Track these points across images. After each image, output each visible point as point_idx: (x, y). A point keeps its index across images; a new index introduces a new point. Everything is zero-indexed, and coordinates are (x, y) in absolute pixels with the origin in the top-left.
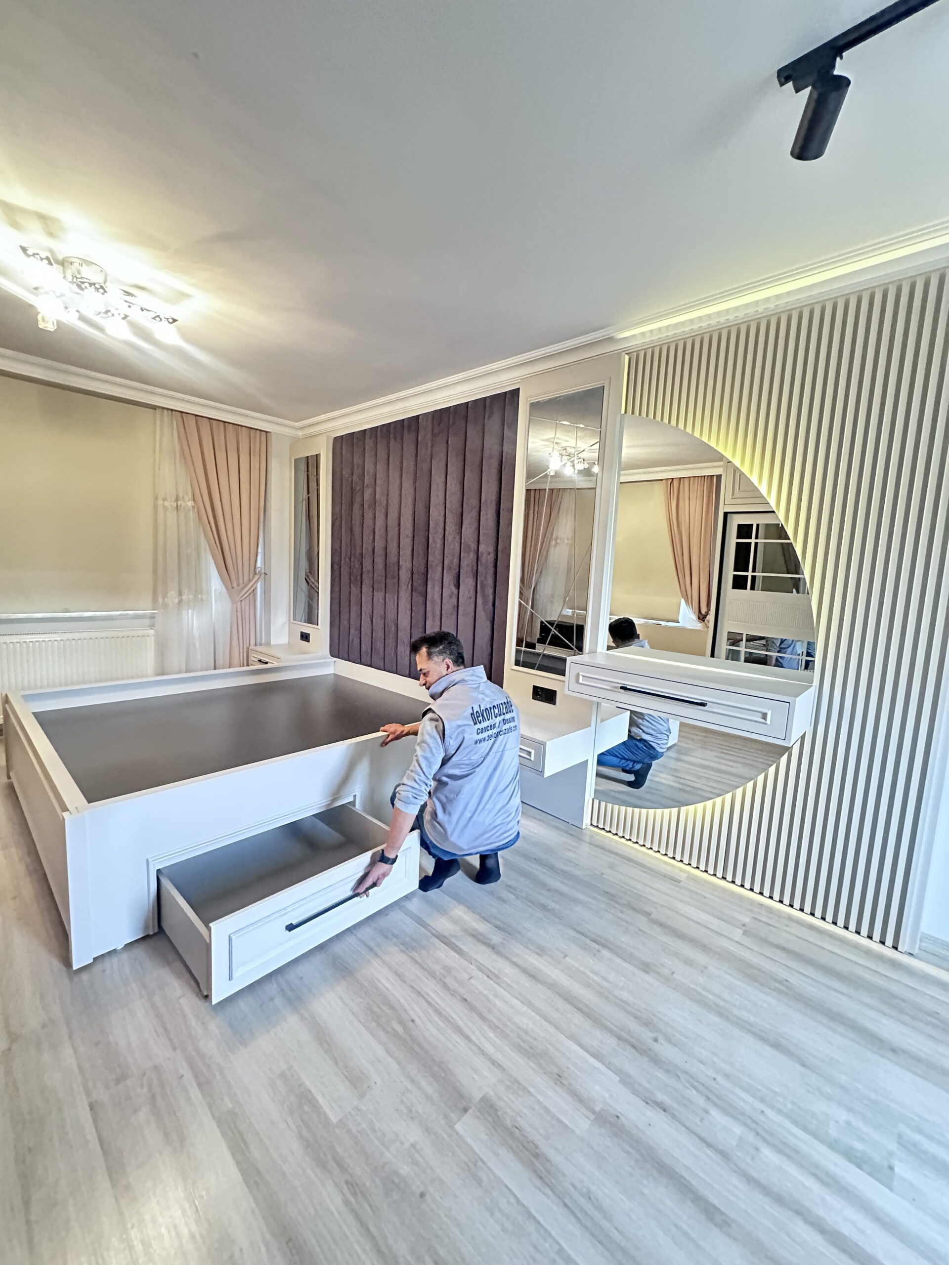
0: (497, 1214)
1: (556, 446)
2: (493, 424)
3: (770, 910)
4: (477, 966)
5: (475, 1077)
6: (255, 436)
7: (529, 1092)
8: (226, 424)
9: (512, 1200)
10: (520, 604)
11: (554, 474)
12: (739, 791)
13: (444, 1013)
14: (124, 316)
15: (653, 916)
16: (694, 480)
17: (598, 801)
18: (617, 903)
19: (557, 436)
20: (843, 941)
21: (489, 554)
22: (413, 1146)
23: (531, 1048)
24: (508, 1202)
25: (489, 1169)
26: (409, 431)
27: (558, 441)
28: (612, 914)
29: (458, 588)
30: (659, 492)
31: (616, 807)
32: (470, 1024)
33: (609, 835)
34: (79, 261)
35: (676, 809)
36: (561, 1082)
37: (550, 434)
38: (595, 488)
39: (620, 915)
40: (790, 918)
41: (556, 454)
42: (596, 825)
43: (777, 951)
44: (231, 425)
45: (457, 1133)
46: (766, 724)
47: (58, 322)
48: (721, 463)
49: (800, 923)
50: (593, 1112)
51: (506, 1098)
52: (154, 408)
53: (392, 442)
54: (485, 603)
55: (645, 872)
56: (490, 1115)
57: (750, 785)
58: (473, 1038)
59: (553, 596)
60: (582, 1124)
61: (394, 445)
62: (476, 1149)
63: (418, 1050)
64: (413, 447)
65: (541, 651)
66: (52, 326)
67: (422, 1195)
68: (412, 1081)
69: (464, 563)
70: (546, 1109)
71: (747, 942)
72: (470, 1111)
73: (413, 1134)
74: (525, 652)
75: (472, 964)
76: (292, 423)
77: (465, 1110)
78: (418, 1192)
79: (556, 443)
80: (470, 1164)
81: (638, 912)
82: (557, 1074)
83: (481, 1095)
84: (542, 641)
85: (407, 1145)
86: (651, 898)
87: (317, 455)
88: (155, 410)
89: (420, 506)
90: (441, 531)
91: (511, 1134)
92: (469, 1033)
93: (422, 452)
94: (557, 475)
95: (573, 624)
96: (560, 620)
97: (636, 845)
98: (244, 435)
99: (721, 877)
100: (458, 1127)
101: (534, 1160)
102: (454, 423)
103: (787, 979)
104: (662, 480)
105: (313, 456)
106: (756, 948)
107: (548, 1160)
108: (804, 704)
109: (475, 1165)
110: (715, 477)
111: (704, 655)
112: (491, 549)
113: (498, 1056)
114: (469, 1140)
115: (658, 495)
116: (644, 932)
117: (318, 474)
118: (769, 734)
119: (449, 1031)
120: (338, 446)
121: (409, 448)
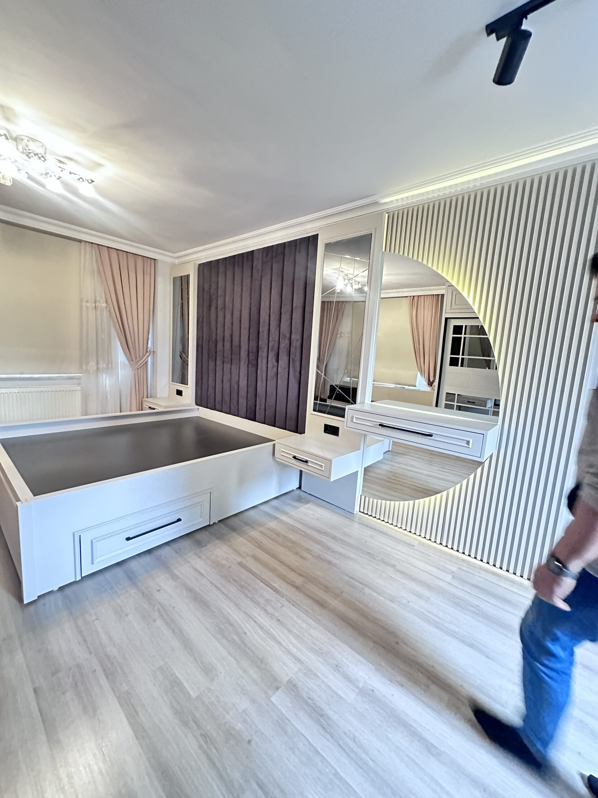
0: (297, 752)
1: (341, 273)
2: (301, 258)
3: (468, 563)
4: (286, 599)
5: (284, 667)
6: (147, 262)
7: (318, 676)
8: (128, 253)
9: (306, 743)
10: (317, 373)
11: (339, 291)
12: (451, 490)
13: (265, 628)
14: (58, 177)
15: (397, 567)
16: (427, 298)
17: (364, 496)
18: (375, 559)
19: (341, 266)
20: (513, 582)
21: (297, 340)
22: (244, 711)
23: (320, 649)
24: (304, 745)
25: (292, 724)
26: (247, 261)
27: (342, 270)
28: (372, 566)
29: (278, 361)
30: (406, 304)
31: (375, 500)
32: (282, 635)
33: (371, 518)
34: (27, 138)
35: (413, 501)
36: (338, 670)
37: (337, 265)
38: (365, 302)
39: (376, 566)
40: (481, 568)
41: (341, 278)
42: (362, 511)
43: (473, 588)
44: (131, 254)
45: (272, 703)
46: (469, 448)
47: (13, 179)
48: (444, 287)
49: (487, 571)
50: (358, 688)
51: (303, 680)
52: (80, 241)
53: (236, 267)
54: (295, 371)
55: (392, 540)
56: (293, 691)
57: (458, 486)
58: (284, 643)
59: (338, 369)
60: (350, 696)
61: (238, 270)
62: (284, 712)
63: (248, 651)
64: (250, 271)
65: (329, 404)
66: (9, 182)
67: (249, 742)
68: (245, 671)
69: (282, 346)
70: (329, 687)
71: (455, 583)
72: (280, 689)
73: (244, 704)
74: (319, 404)
75: (283, 598)
76: (171, 254)
77: (277, 688)
78: (247, 739)
79: (341, 271)
80: (280, 722)
81: (388, 565)
82: (336, 665)
83: (288, 679)
84: (330, 397)
85: (240, 710)
86: (396, 556)
87: (188, 275)
88: (81, 242)
89: (254, 309)
90: (267, 324)
91: (306, 703)
92: (282, 641)
93: (256, 275)
94: (341, 292)
95: (350, 387)
96: (341, 384)
97: (387, 524)
98: (140, 261)
99: (439, 543)
100: (273, 699)
101: (321, 719)
102: (276, 256)
103: (478, 605)
104: (407, 297)
105: (185, 275)
106: (461, 587)
107: (329, 718)
108: (493, 435)
109: (283, 722)
110: (440, 296)
111: (431, 406)
112: (299, 337)
113: (299, 654)
114: (280, 707)
115: (405, 306)
116: (391, 577)
117: (188, 288)
118: (471, 454)
119: (269, 640)
120: (201, 269)
121: (247, 273)
